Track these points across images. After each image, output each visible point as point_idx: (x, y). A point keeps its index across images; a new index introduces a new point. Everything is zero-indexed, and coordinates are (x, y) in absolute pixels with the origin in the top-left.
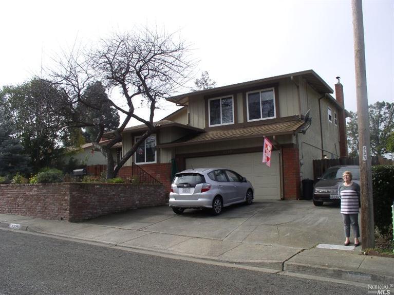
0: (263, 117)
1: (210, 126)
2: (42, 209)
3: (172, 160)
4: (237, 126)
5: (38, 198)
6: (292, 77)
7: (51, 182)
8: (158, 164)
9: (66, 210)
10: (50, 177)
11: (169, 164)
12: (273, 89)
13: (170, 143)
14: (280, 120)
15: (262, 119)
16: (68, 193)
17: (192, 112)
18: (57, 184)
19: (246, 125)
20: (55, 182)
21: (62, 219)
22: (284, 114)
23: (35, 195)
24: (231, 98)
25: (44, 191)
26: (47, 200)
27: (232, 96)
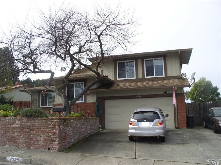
0: (156, 76)
1: (118, 79)
2: (25, 140)
3: (96, 101)
4: (137, 80)
5: (21, 130)
6: (179, 52)
7: (38, 117)
8: (85, 103)
9: (54, 141)
10: (36, 112)
11: (95, 103)
12: (163, 58)
13: (94, 89)
14: (167, 78)
15: (155, 76)
16: (57, 126)
17: (104, 69)
18: (44, 118)
19: (143, 80)
20: (41, 117)
21: (49, 149)
22: (169, 75)
23: (17, 128)
24: (133, 62)
25: (29, 124)
26: (32, 132)
27: (134, 61)
